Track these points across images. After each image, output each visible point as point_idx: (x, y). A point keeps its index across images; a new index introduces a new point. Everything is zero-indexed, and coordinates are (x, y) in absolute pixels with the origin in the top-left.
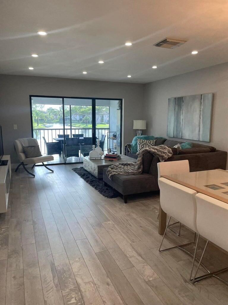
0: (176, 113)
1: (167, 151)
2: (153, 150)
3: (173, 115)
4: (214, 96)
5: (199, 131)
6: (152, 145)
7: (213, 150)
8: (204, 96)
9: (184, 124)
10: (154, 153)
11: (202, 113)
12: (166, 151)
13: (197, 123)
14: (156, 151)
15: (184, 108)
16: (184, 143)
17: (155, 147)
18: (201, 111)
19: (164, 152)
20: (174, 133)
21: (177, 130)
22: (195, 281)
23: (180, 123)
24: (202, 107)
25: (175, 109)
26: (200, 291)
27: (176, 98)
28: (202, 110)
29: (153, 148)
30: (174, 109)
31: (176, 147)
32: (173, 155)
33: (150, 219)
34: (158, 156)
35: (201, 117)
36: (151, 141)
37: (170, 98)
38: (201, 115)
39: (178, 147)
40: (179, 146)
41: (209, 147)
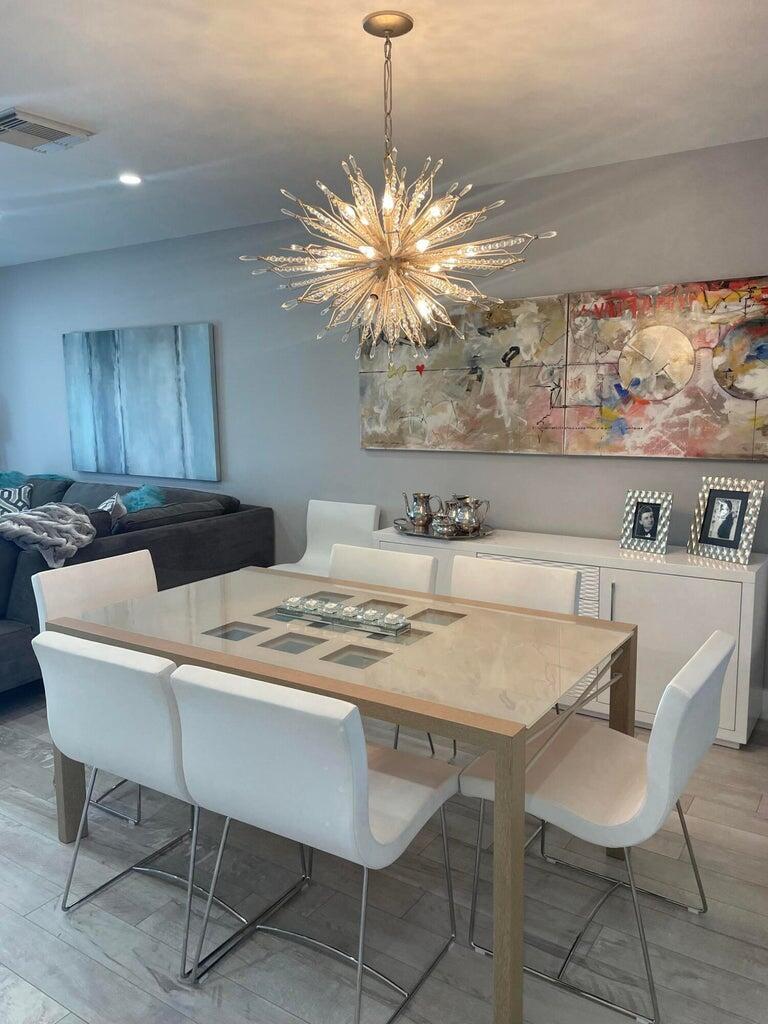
0: (96, 385)
1: (70, 523)
2: (16, 527)
3: (88, 392)
4: (214, 332)
5: (183, 448)
6: (15, 505)
7: (231, 506)
8: (183, 332)
9: (130, 425)
10: (20, 536)
11: (184, 388)
12: (68, 526)
13: (173, 422)
14: (28, 529)
15: (122, 369)
16: (137, 489)
17: (25, 514)
18: (180, 380)
19: (60, 532)
20: (97, 459)
21: (107, 447)
22: (202, 970)
23: (116, 420)
24: (183, 368)
25: (91, 370)
26: (219, 1002)
27: (91, 336)
28: (182, 376)
29: (14, 520)
30: (88, 370)
31: (106, 506)
32: (97, 537)
33: (23, 793)
34: (37, 546)
35: (184, 400)
36: (10, 493)
37: (66, 332)
38: (183, 394)
39: (116, 508)
40: (120, 501)
41: (218, 498)
